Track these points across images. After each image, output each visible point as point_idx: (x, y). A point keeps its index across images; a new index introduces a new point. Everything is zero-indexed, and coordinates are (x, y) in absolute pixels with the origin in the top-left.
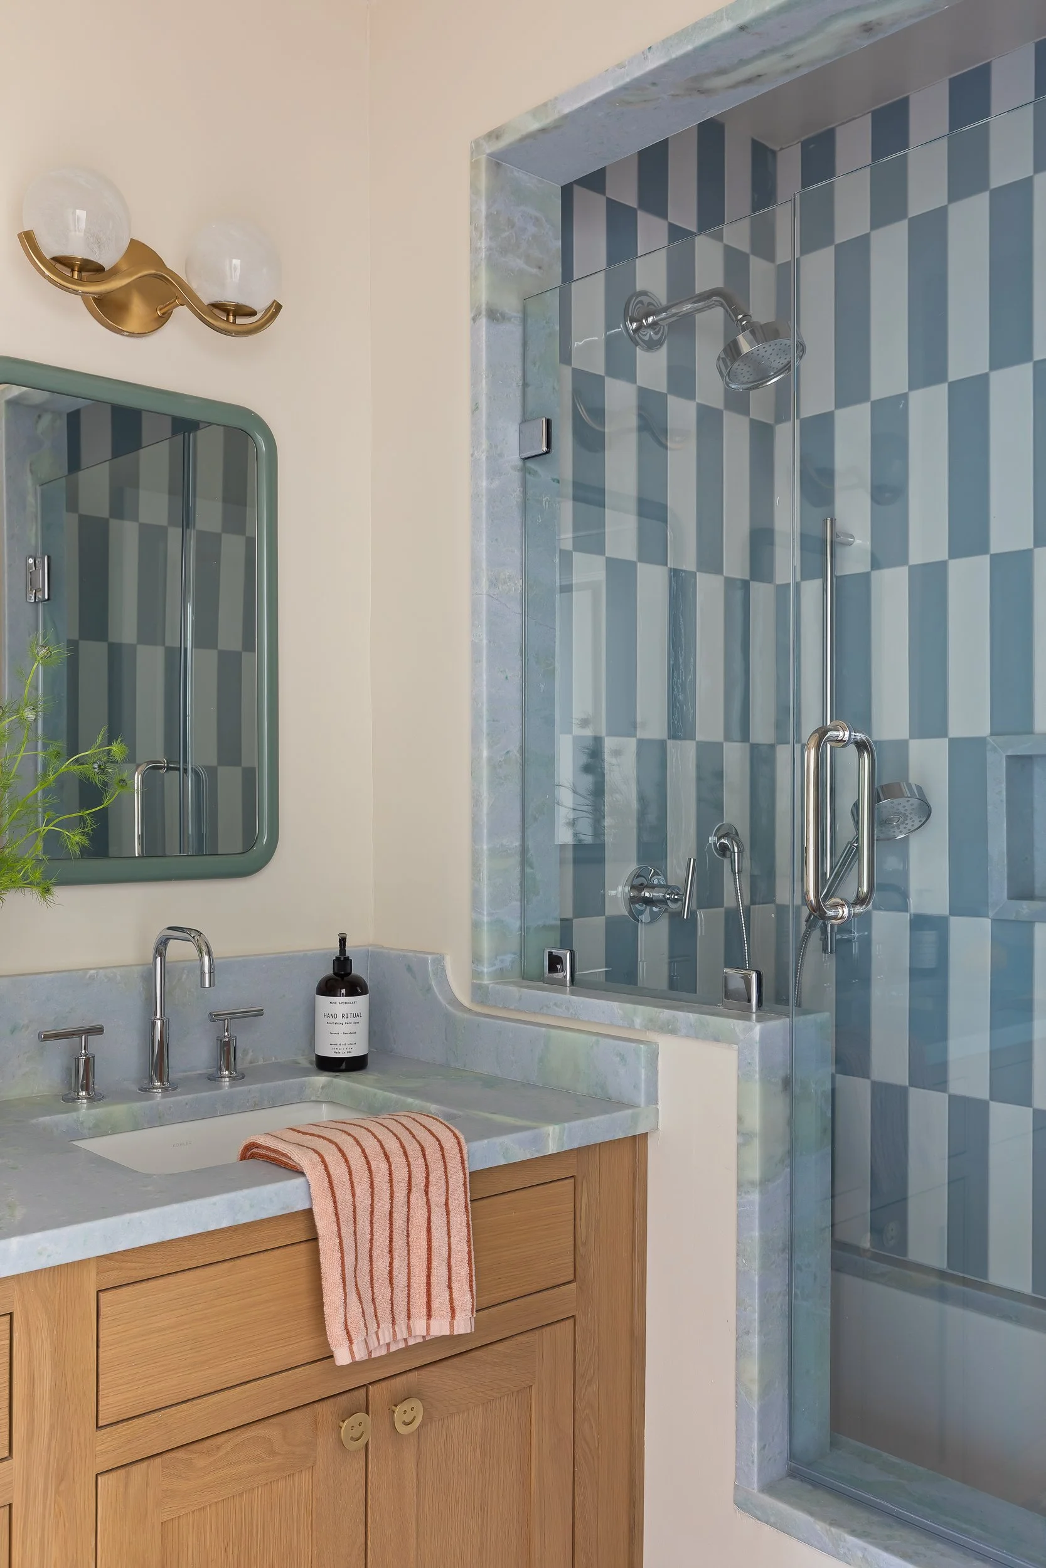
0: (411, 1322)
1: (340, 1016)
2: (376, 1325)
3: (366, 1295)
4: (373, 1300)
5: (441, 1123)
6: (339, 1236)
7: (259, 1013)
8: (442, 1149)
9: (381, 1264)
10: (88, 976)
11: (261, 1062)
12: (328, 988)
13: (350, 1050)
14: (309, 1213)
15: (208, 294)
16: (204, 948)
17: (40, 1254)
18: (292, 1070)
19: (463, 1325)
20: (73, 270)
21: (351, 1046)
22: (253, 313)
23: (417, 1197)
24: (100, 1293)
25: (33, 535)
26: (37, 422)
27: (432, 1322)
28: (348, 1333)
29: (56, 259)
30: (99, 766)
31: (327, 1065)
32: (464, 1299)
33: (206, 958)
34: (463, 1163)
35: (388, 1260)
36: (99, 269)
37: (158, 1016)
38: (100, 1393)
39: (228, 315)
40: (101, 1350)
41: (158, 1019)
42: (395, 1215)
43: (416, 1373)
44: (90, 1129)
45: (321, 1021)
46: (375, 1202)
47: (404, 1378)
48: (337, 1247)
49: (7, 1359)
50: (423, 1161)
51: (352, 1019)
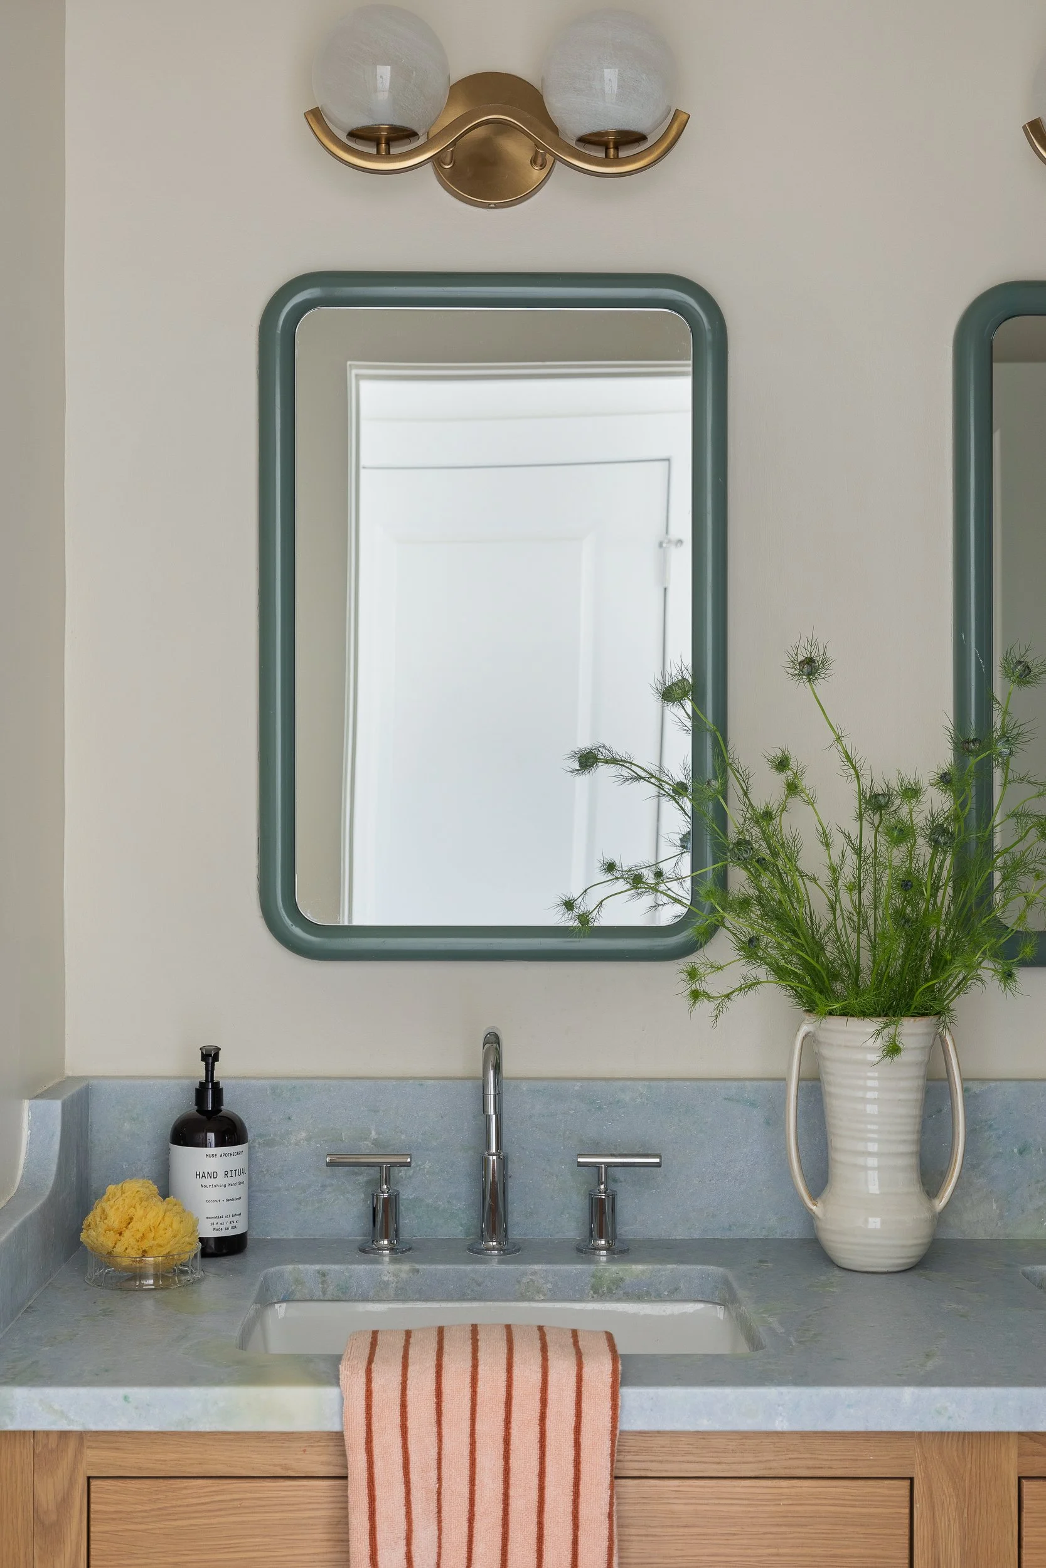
17: (939, 1413)
24: (1024, 1482)
40: (1024, 1551)
49: (907, 1531)
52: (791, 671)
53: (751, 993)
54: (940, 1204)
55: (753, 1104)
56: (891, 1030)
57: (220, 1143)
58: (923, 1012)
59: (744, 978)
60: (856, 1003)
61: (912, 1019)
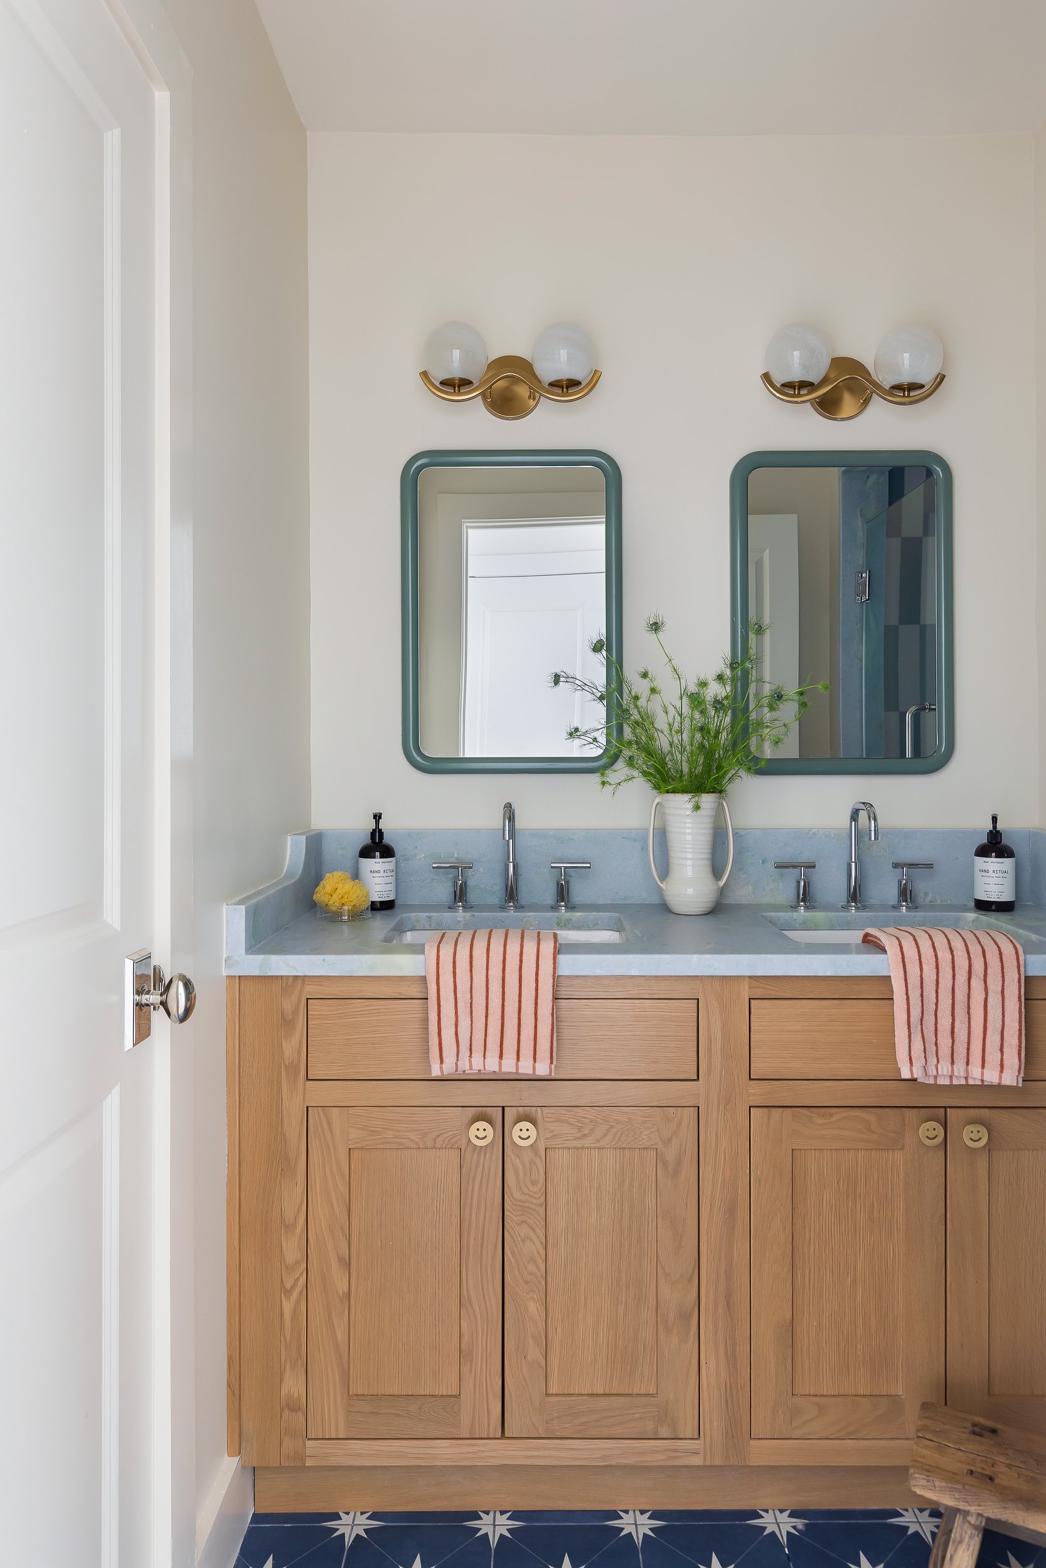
0: (970, 1067)
1: (991, 872)
2: (936, 1061)
3: (930, 1037)
4: (936, 1044)
5: (1008, 938)
6: (907, 994)
7: (929, 866)
8: (1001, 954)
9: (945, 1022)
10: (812, 833)
11: (939, 902)
12: (983, 852)
13: (999, 896)
14: (886, 978)
15: (887, 381)
16: (872, 815)
19: (1010, 1078)
20: (795, 389)
21: (1000, 894)
22: (922, 386)
23: (977, 984)
24: (752, 1001)
25: (860, 558)
26: (866, 481)
27: (985, 1071)
28: (910, 1059)
29: (784, 385)
31: (983, 906)
32: (1012, 1059)
33: (873, 822)
34: (1019, 967)
35: (951, 1021)
36: (811, 384)
37: (853, 860)
38: (752, 1059)
39: (904, 392)
40: (752, 1034)
41: (853, 862)
42: (957, 991)
43: (987, 1110)
44: (800, 924)
45: (978, 874)
46: (940, 979)
47: (977, 1110)
48: (905, 1001)
49: (696, 1024)
50: (982, 959)
51: (1001, 875)
52: (647, 629)
53: (630, 782)
54: (722, 883)
55: (635, 840)
56: (696, 799)
57: (381, 857)
58: (713, 790)
59: (627, 775)
60: (679, 785)
61: (707, 794)
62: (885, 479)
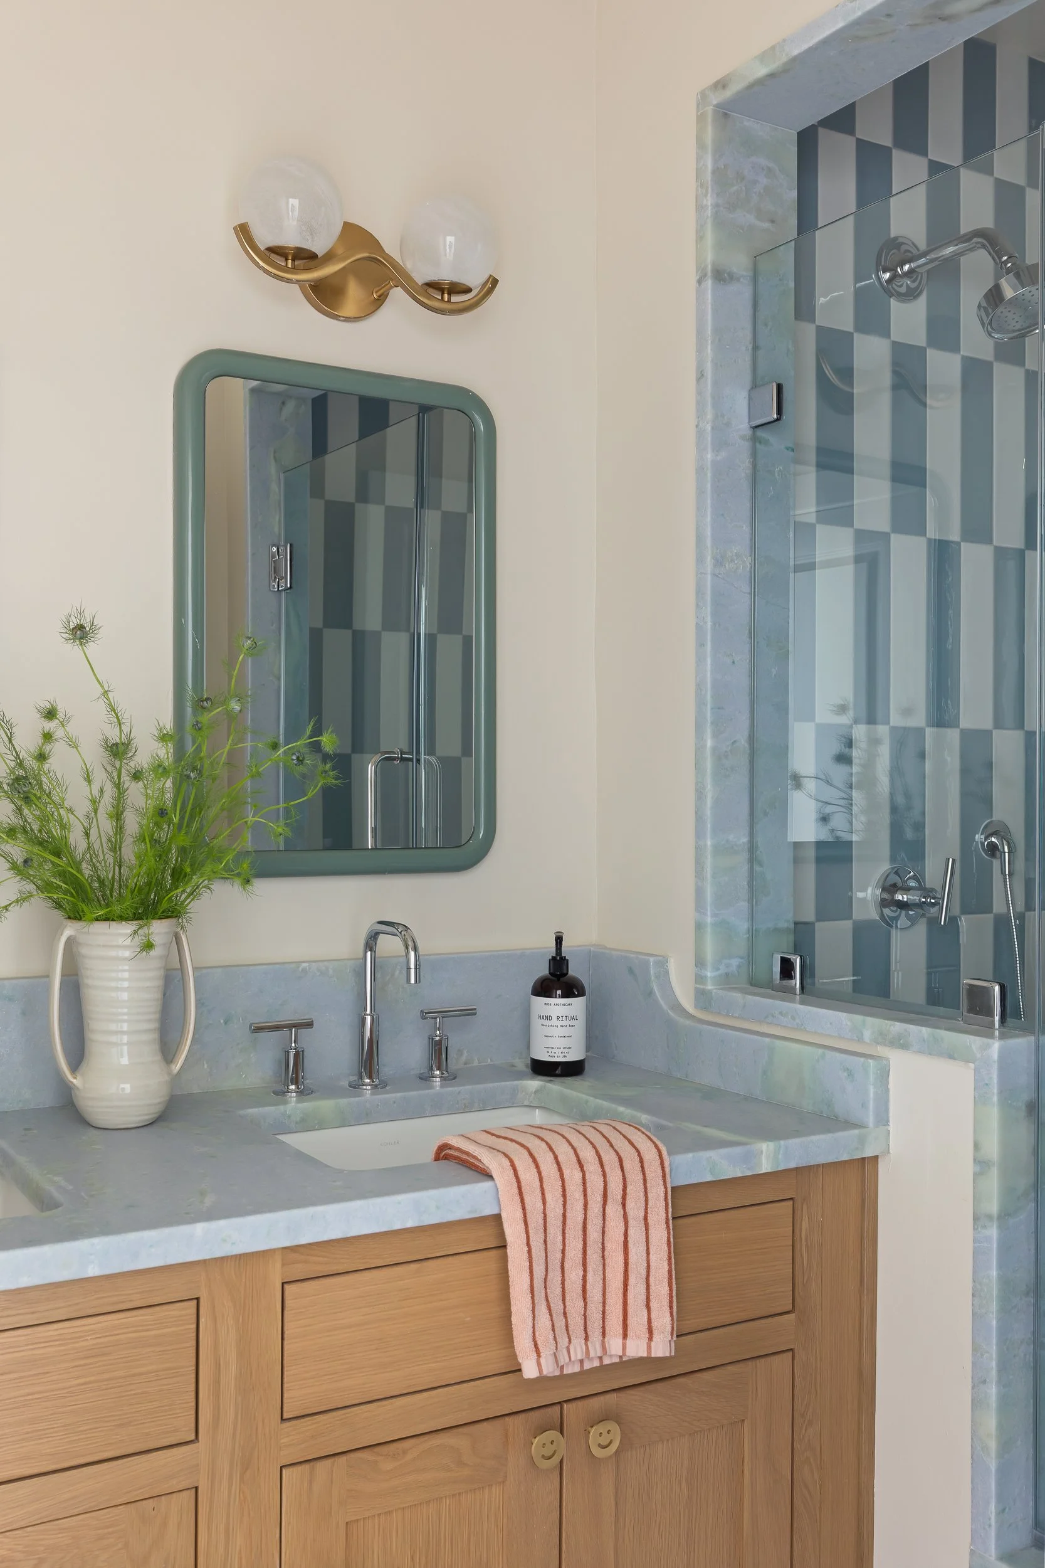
0: (606, 1340)
1: (554, 1018)
2: (567, 1340)
3: (557, 1307)
4: (565, 1313)
5: (643, 1133)
6: (528, 1244)
7: (472, 1012)
8: (641, 1161)
9: (574, 1276)
10: (300, 969)
12: (543, 989)
13: (564, 1054)
14: (498, 1218)
15: (422, 274)
16: (410, 943)
17: (224, 1241)
18: (509, 1073)
19: (662, 1347)
20: (287, 260)
21: (566, 1050)
22: (468, 290)
23: (614, 1211)
24: (286, 1286)
25: (276, 522)
26: (281, 409)
27: (628, 1341)
28: (536, 1345)
29: (270, 249)
30: (298, 758)
31: (543, 1069)
32: (663, 1320)
33: (412, 954)
34: (664, 1176)
35: (581, 1273)
36: (312, 256)
37: (368, 1012)
38: (285, 1385)
39: (443, 294)
40: (286, 1342)
41: (368, 1015)
42: (589, 1226)
43: (614, 1395)
44: (297, 1123)
45: (536, 1023)
46: (568, 1211)
47: (602, 1398)
48: (526, 1255)
49: (194, 1343)
50: (619, 1172)
51: (568, 1023)
52: (64, 635)
53: (26, 904)
54: (177, 1067)
56: (145, 930)
58: (165, 916)
59: (20, 892)
60: (116, 909)
61: (159, 921)
62: (307, 410)
